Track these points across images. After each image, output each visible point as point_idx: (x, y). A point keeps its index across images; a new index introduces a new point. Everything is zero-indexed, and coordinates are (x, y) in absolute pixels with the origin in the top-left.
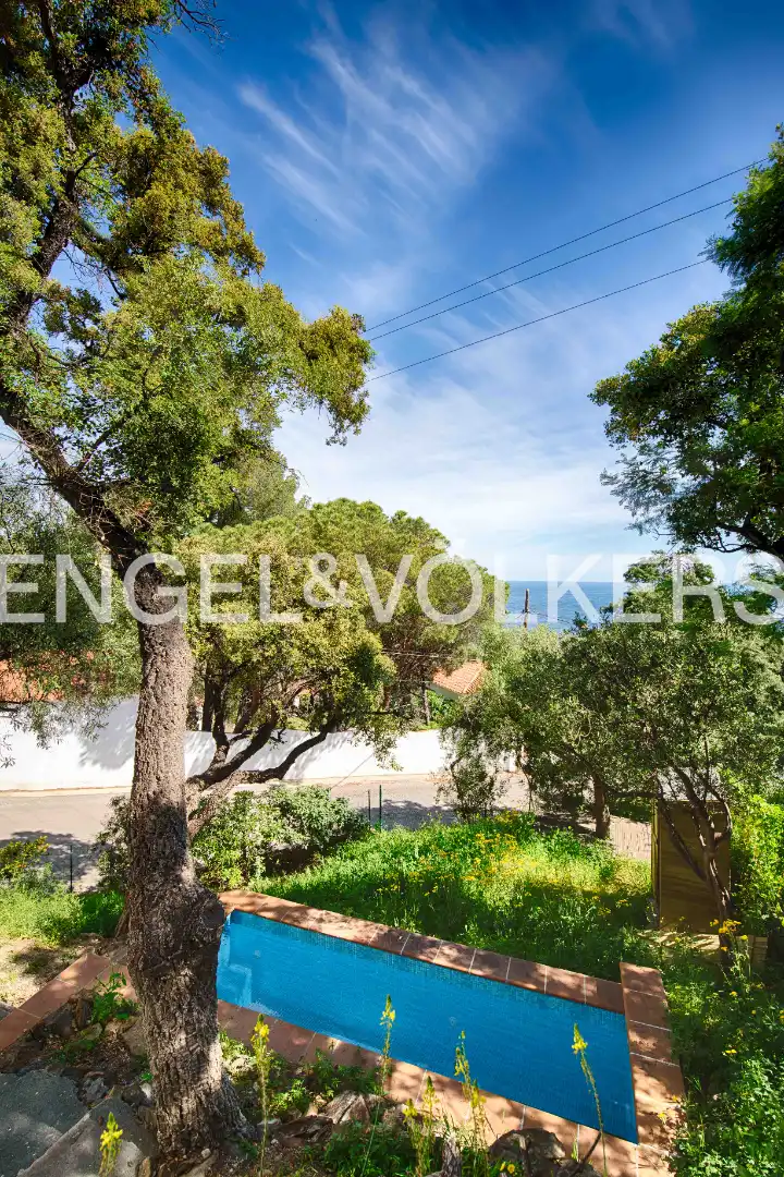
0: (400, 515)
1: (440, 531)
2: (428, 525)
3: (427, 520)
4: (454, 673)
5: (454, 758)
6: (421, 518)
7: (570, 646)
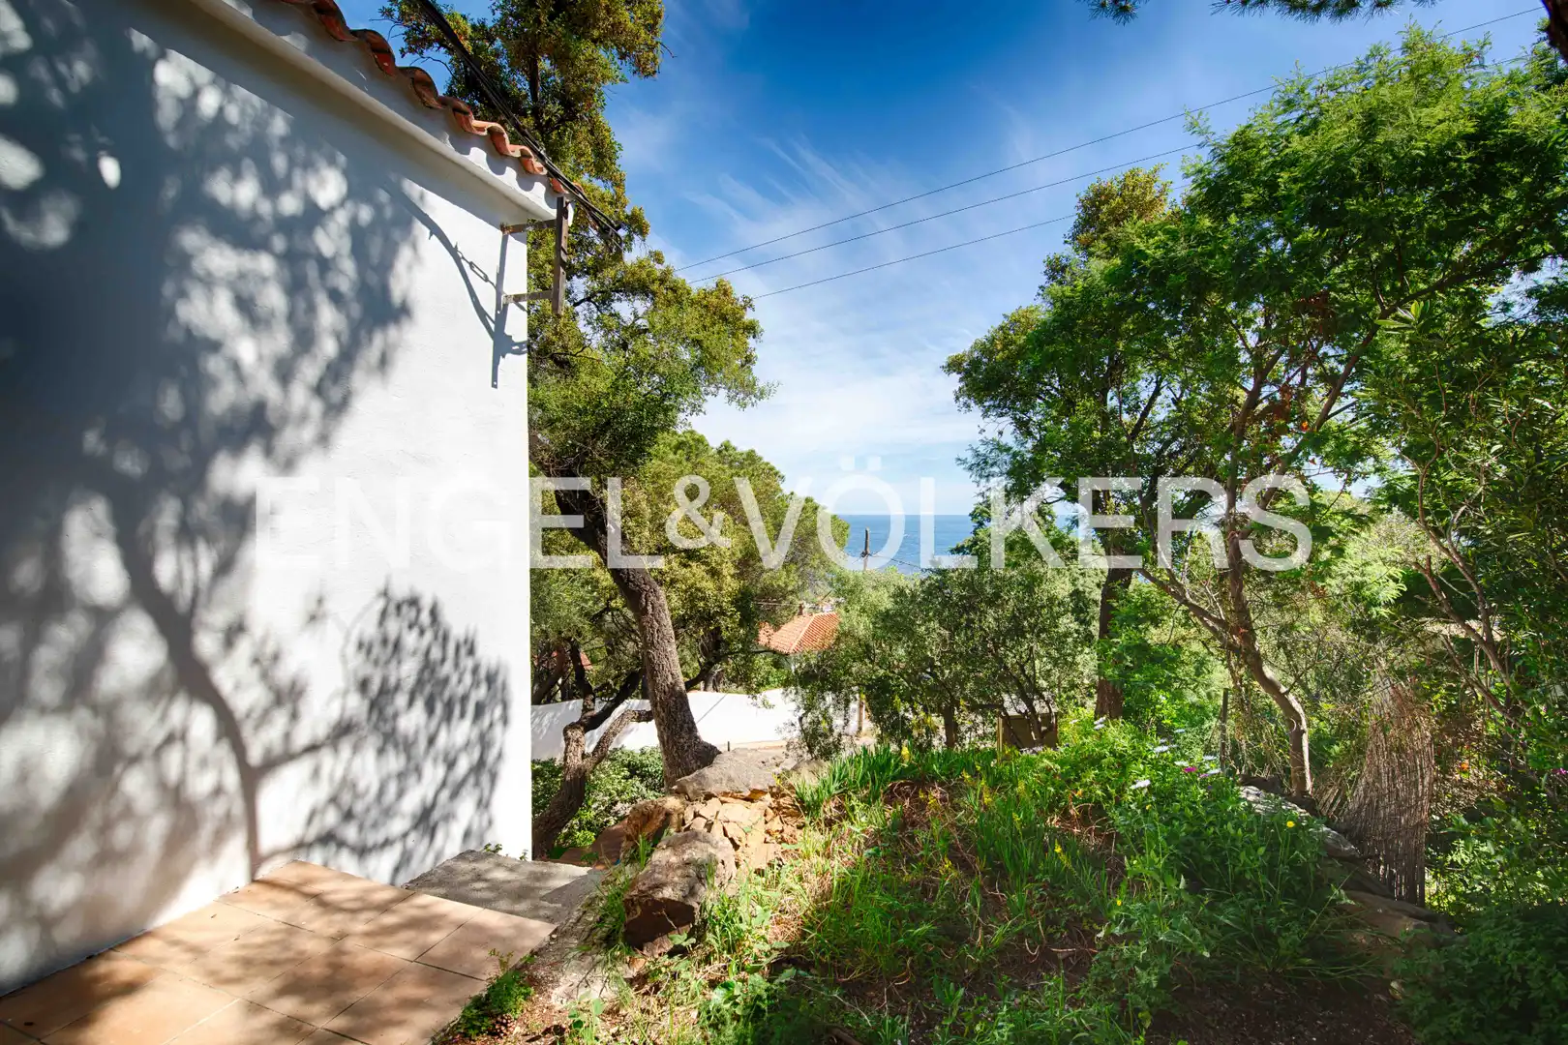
0: (726, 447)
1: (773, 464)
2: (760, 459)
3: (759, 453)
4: (784, 627)
5: (802, 711)
6: (753, 451)
7: (927, 583)
